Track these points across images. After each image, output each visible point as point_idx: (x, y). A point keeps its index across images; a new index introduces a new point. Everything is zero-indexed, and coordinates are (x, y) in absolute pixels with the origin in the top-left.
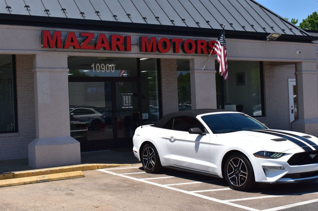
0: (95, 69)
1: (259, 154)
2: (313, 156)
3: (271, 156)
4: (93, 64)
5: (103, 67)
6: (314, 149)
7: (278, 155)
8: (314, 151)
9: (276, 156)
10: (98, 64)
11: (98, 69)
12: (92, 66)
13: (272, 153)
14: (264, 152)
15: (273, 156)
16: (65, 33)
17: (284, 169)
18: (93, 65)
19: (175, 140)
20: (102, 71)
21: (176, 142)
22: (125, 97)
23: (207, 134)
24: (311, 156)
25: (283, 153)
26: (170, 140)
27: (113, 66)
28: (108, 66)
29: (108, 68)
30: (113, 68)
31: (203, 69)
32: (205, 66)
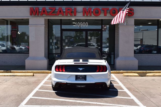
4: (76, 23)
10: (79, 23)
16: (42, 8)
20: (81, 26)
22: (93, 39)
27: (87, 23)
28: (84, 23)
29: (84, 25)
30: (87, 25)
31: (125, 24)
32: (126, 23)
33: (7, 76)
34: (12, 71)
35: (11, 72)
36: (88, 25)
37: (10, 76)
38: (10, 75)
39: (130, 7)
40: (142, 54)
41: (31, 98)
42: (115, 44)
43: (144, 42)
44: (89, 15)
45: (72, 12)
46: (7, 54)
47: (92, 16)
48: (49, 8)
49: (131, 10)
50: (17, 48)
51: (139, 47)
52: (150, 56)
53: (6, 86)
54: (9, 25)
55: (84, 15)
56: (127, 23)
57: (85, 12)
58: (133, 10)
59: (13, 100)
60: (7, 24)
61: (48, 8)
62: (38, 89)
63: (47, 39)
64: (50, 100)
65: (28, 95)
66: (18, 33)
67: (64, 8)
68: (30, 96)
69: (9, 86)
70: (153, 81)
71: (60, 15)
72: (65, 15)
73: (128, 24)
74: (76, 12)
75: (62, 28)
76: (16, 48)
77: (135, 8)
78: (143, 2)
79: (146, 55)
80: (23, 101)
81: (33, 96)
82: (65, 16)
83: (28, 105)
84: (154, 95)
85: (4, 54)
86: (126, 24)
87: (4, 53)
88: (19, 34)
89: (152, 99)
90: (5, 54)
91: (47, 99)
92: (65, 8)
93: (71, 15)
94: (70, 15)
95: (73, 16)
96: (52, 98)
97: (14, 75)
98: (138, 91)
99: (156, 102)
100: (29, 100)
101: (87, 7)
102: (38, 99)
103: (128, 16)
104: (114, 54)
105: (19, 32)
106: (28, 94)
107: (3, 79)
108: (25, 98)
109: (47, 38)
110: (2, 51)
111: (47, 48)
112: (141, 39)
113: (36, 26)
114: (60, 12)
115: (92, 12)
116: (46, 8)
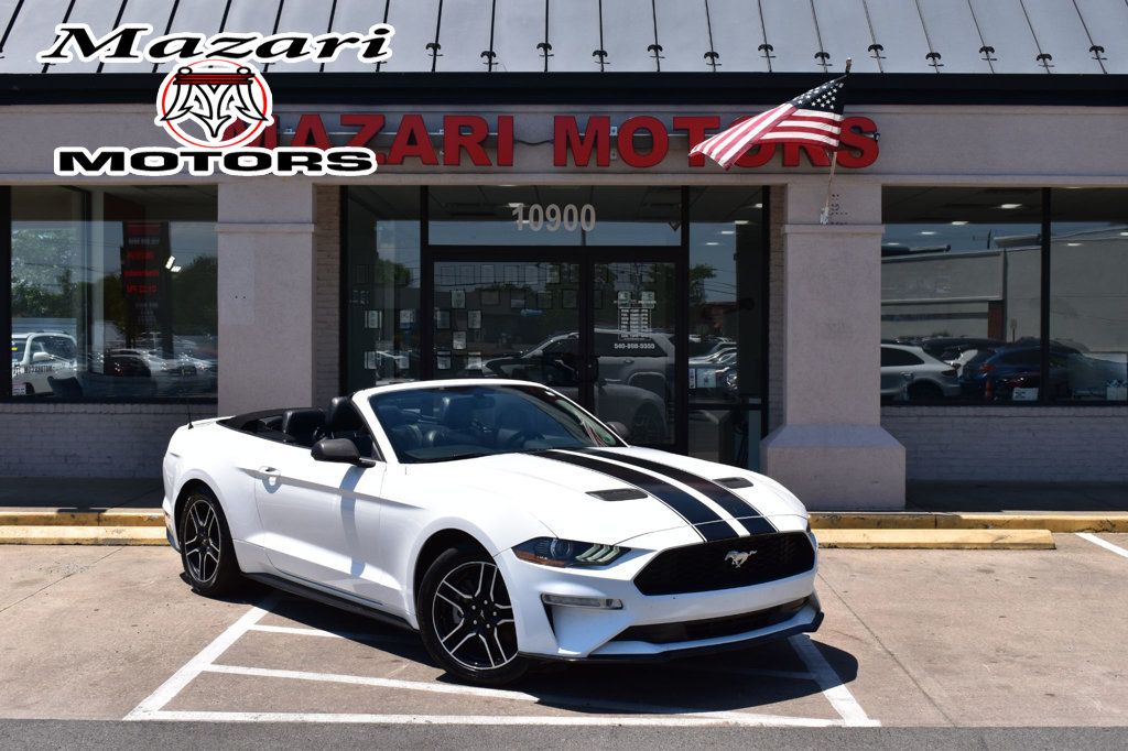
1: (535, 549)
2: (740, 558)
3: (578, 557)
5: (553, 214)
6: (742, 531)
7: (603, 551)
8: (745, 539)
9: (595, 557)
10: (536, 207)
11: (536, 219)
12: (514, 213)
13: (582, 547)
14: (551, 539)
15: (584, 555)
16: (298, 119)
17: (621, 608)
18: (519, 211)
19: (281, 480)
21: (284, 488)
22: (629, 314)
23: (378, 463)
24: (731, 560)
25: (620, 548)
26: (265, 479)
27: (588, 212)
28: (571, 212)
29: (571, 218)
30: (588, 218)
31: (823, 219)
32: (827, 210)
33: (78, 543)
34: (111, 512)
35: (100, 522)
36: (598, 219)
37: (96, 543)
38: (96, 539)
39: (847, 108)
40: (940, 410)
41: (203, 673)
42: (771, 341)
43: (1014, 324)
44: (593, 164)
45: (485, 142)
46: (82, 407)
47: (613, 166)
48: (344, 117)
49: (861, 131)
50: (155, 363)
51: (966, 357)
52: (994, 420)
53: (59, 603)
54: (98, 219)
55: (559, 161)
56: (835, 208)
57: (569, 144)
58: (873, 128)
59: (95, 684)
60: (87, 216)
61: (336, 119)
62: (258, 623)
63: (337, 312)
64: (318, 683)
65: (193, 654)
66: (168, 266)
67: (434, 117)
68: (204, 662)
69: (83, 605)
70: (983, 575)
71: (410, 163)
72: (441, 161)
73: (842, 218)
74: (515, 142)
75: (433, 240)
76: (152, 369)
77: (887, 117)
78: (938, 76)
79: (971, 410)
80: (156, 687)
81: (219, 662)
82: (441, 167)
83: (179, 709)
84: (954, 659)
85: (59, 406)
86: (831, 214)
87: (63, 401)
88: (176, 269)
89: (931, 685)
90: (68, 407)
91: (299, 681)
92: (440, 118)
93: (481, 162)
94: (476, 165)
95: (495, 166)
96: (335, 673)
97: (120, 537)
98: (865, 635)
99: (954, 699)
100: (194, 683)
101: (581, 114)
102: (246, 677)
103: (841, 169)
104: (764, 408)
105: (172, 259)
106: (190, 651)
107: (47, 565)
108: (172, 674)
109: (337, 304)
110: (49, 389)
111: (336, 368)
112: (992, 303)
113: (261, 227)
114: (412, 140)
115: (614, 142)
116: (323, 117)
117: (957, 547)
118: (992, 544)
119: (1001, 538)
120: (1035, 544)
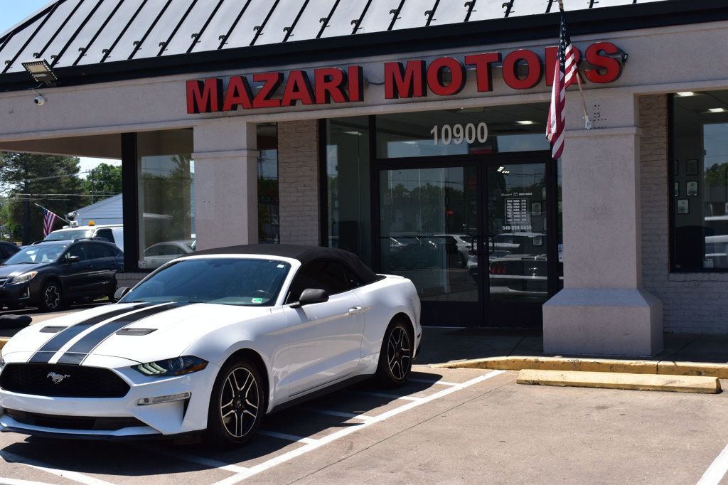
0: (439, 137)
2: (56, 377)
4: (436, 127)
5: (458, 131)
10: (447, 126)
11: (447, 136)
12: (432, 132)
18: (435, 130)
20: (455, 140)
22: (512, 203)
24: (51, 378)
27: (482, 128)
29: (470, 133)
30: (482, 132)
31: (587, 124)
36: (489, 133)
48: (255, 76)
56: (597, 116)
57: (395, 83)
73: (603, 124)
86: (593, 121)
93: (339, 101)
117: (633, 388)
118: (662, 387)
119: (671, 383)
120: (699, 389)
